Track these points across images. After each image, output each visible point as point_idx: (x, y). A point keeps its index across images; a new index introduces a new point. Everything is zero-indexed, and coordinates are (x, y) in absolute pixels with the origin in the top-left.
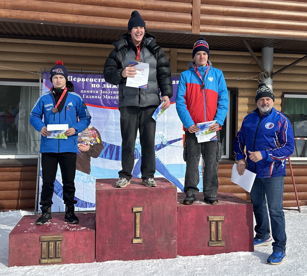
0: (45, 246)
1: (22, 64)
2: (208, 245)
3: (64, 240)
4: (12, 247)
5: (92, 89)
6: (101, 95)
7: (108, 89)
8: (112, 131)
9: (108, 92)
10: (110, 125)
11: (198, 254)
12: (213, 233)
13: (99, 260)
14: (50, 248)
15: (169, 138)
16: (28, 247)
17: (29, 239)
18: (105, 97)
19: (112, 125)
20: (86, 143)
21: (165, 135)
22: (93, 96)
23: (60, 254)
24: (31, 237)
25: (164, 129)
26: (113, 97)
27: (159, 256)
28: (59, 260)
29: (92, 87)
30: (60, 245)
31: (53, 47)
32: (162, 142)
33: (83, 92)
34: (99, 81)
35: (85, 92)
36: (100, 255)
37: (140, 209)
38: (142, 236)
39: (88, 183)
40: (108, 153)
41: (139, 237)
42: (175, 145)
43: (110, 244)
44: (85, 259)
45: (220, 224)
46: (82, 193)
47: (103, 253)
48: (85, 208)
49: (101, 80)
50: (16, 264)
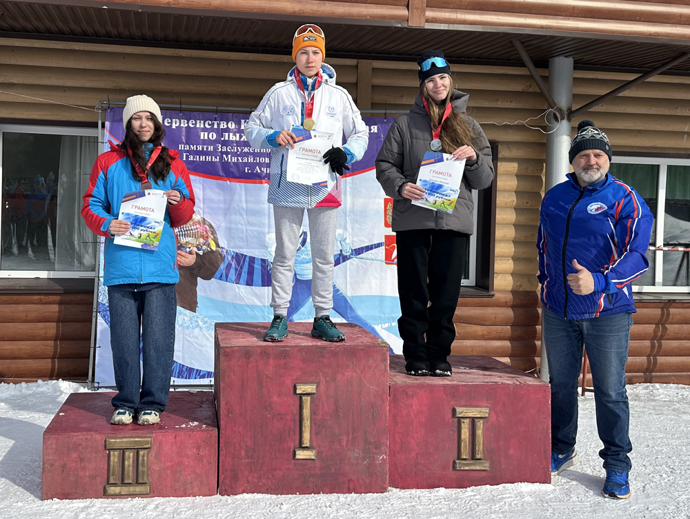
0: (116, 460)
1: (65, 91)
2: (454, 468)
3: (155, 448)
4: (49, 460)
5: (201, 143)
6: (219, 154)
7: (232, 142)
8: (240, 227)
9: (232, 148)
10: (235, 214)
11: (432, 486)
12: (465, 443)
13: (225, 490)
14: (126, 463)
15: (356, 242)
16: (82, 460)
17: (84, 444)
18: (226, 159)
19: (241, 215)
20: (188, 250)
21: (347, 235)
22: (204, 157)
23: (145, 477)
24: (87, 439)
25: (346, 224)
26: (242, 160)
27: (351, 487)
28: (144, 489)
29: (202, 138)
30: (146, 458)
31: (124, 58)
32: (341, 251)
33: (184, 147)
34: (216, 126)
35: (187, 148)
36: (227, 481)
37: (310, 388)
38: (314, 444)
39: (193, 328)
40: (232, 271)
41: (308, 445)
42: (369, 257)
43: (248, 458)
44: (197, 489)
45: (480, 425)
46: (181, 349)
47: (235, 478)
48: (186, 378)
49: (218, 125)
50: (56, 494)
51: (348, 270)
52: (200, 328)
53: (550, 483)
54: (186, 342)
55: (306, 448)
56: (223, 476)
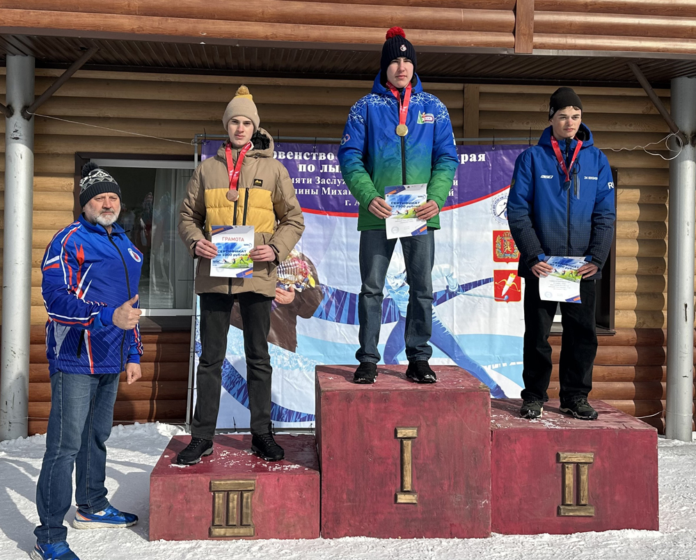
0: (221, 501)
1: (160, 124)
2: (559, 513)
3: (258, 491)
4: (156, 501)
5: (299, 176)
6: (318, 187)
7: (332, 174)
8: (340, 262)
9: (331, 180)
10: (335, 249)
11: (536, 532)
12: (570, 488)
13: (327, 533)
14: (231, 505)
15: (463, 277)
16: (188, 502)
17: (190, 486)
18: (325, 192)
19: (341, 250)
20: (286, 287)
21: (453, 270)
22: (302, 190)
23: (249, 519)
24: (192, 481)
25: (452, 258)
26: (342, 192)
27: (454, 531)
28: (248, 531)
29: (300, 170)
30: (249, 500)
31: (220, 88)
32: (447, 287)
34: (314, 158)
36: (330, 525)
37: (411, 432)
38: (416, 489)
39: (293, 369)
40: (333, 309)
41: (409, 489)
42: (477, 294)
43: (350, 501)
44: (300, 531)
45: (585, 470)
46: (280, 391)
47: (337, 521)
48: (286, 421)
49: (317, 156)
50: (163, 535)
51: (455, 307)
52: (300, 368)
53: (658, 530)
54: (285, 383)
55: (408, 492)
56: (325, 519)
